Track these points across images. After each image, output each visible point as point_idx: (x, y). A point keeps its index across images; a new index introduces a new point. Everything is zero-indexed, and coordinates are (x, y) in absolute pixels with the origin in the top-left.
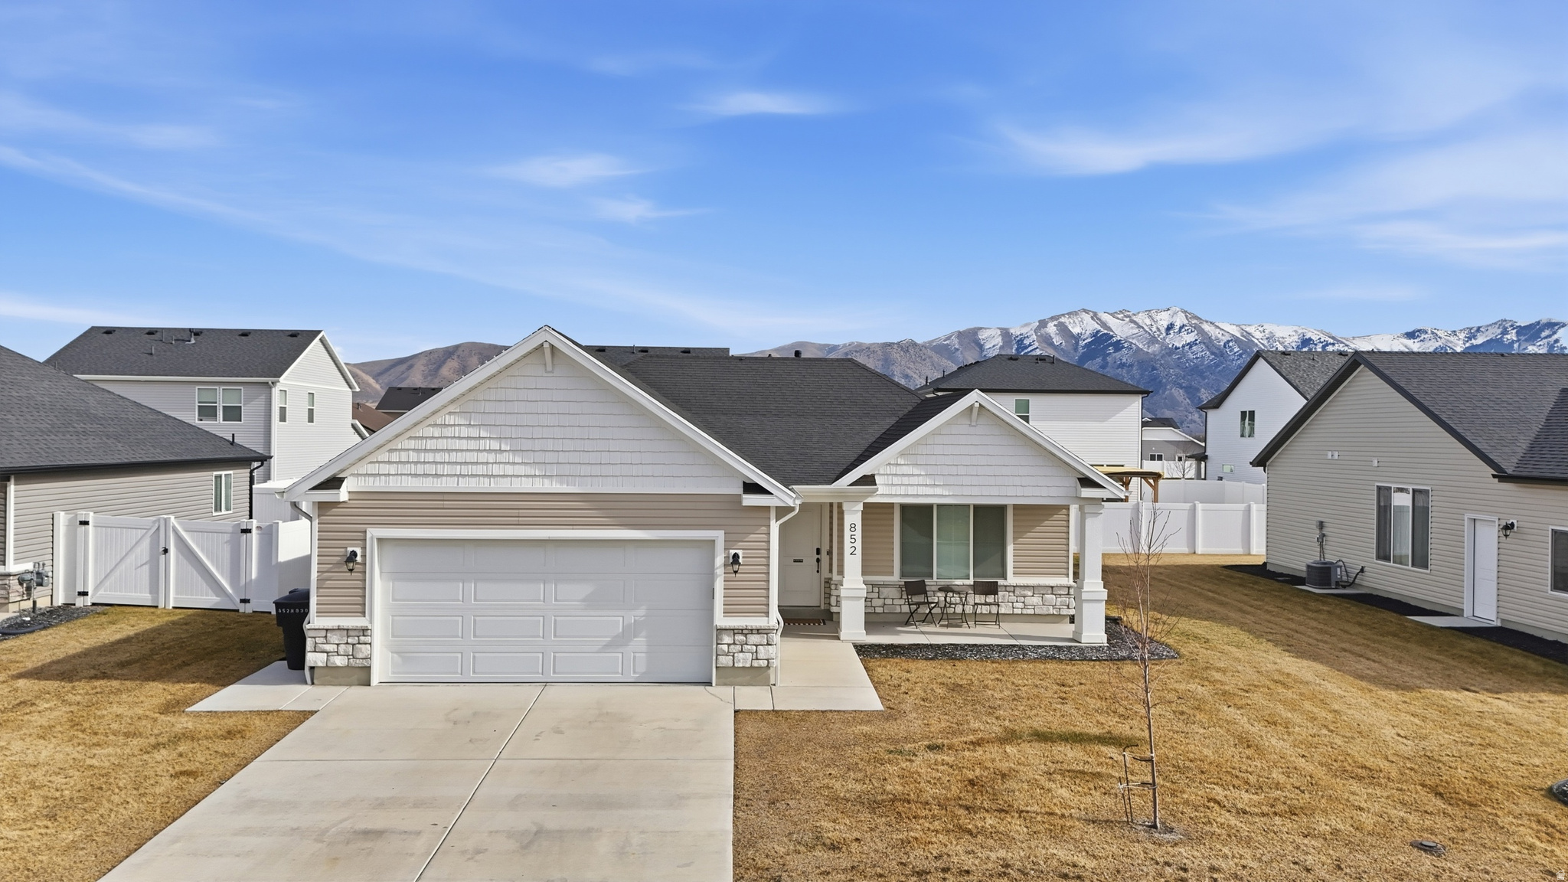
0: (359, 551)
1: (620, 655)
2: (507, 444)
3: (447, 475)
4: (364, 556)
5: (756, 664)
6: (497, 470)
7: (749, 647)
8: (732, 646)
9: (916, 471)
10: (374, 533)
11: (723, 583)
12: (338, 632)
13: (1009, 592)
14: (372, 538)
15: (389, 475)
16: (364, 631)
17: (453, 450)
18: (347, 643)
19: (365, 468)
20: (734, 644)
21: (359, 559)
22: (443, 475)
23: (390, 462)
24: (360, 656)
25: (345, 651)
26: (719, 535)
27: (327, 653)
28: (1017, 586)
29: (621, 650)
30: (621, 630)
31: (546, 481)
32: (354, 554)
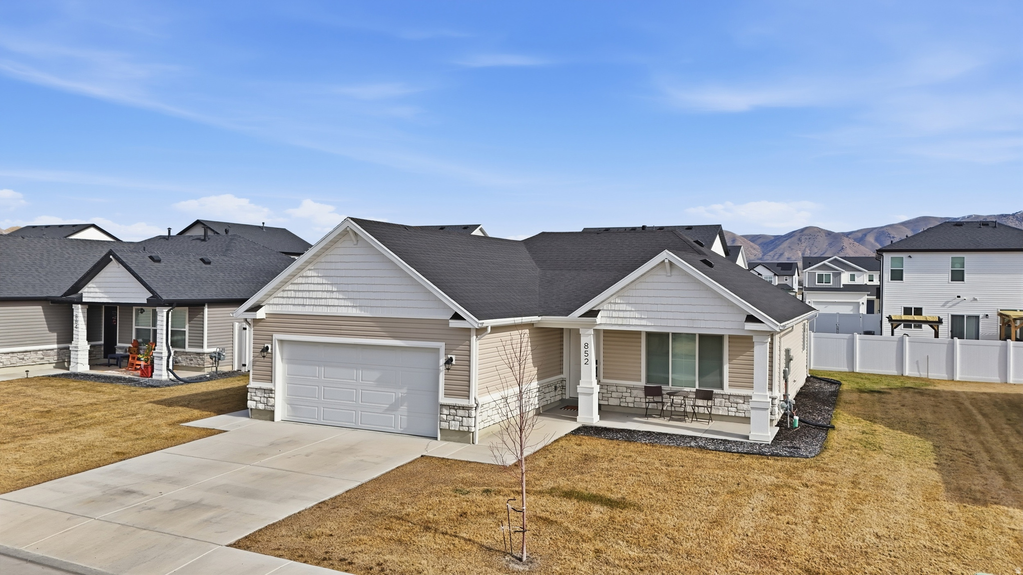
0: (270, 346)
1: (393, 416)
2: (335, 287)
3: (308, 305)
4: (272, 349)
5: (461, 429)
6: (330, 302)
7: (458, 418)
8: (448, 416)
9: (629, 308)
10: (277, 336)
11: (444, 376)
12: (260, 390)
13: (725, 399)
14: (275, 339)
15: (283, 304)
16: (271, 391)
17: (311, 291)
18: (264, 397)
19: (272, 301)
20: (450, 415)
21: (270, 351)
22: (306, 305)
23: (283, 297)
24: (270, 404)
25: (263, 401)
26: (442, 345)
27: (256, 401)
28: (730, 395)
29: (394, 413)
30: (394, 401)
31: (354, 309)
32: (267, 348)
